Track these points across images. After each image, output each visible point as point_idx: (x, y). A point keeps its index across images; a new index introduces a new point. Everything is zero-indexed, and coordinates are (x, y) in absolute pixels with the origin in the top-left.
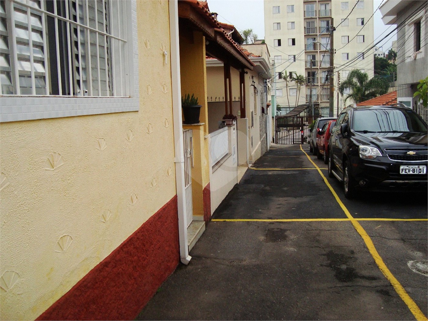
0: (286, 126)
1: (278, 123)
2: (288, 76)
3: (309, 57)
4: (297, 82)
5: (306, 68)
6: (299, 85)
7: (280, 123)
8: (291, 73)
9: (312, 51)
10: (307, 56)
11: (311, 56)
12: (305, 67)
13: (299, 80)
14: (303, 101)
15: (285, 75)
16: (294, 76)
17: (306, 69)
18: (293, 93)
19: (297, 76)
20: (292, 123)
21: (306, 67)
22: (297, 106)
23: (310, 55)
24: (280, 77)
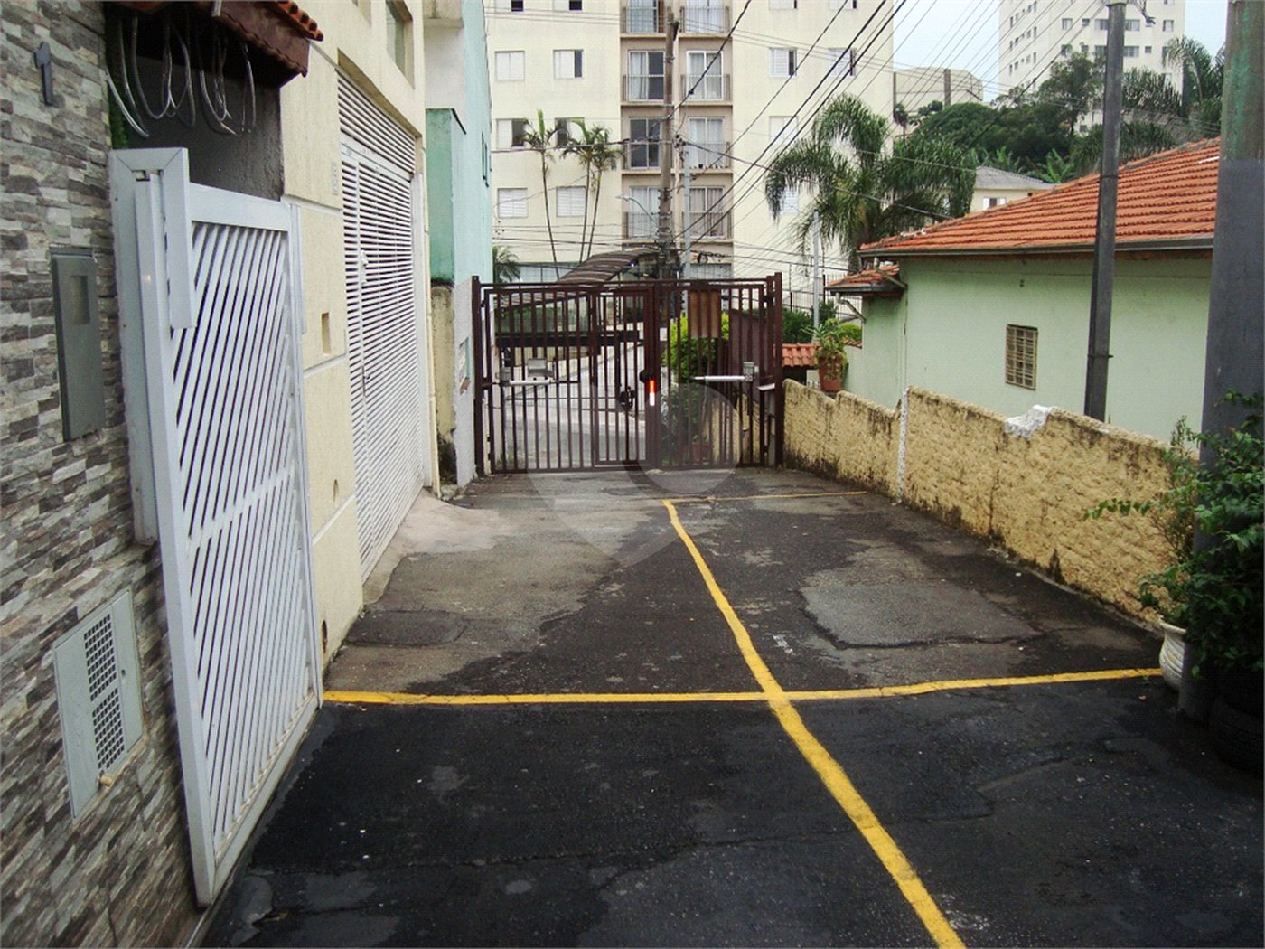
0: (539, 340)
1: (506, 329)
2: (550, 134)
3: (636, 61)
4: (588, 160)
5: (625, 104)
6: (593, 168)
7: (517, 329)
8: (561, 125)
9: (648, 36)
10: (627, 55)
11: (647, 58)
12: (619, 98)
13: (595, 151)
14: (609, 239)
15: (537, 128)
16: (576, 134)
17: (622, 107)
18: (571, 205)
19: (586, 134)
20: (560, 329)
21: (623, 99)
22: (589, 259)
23: (642, 54)
24: (518, 140)
